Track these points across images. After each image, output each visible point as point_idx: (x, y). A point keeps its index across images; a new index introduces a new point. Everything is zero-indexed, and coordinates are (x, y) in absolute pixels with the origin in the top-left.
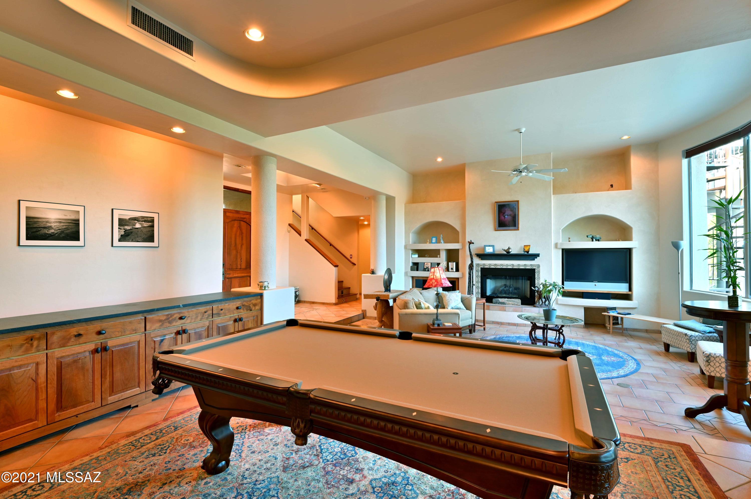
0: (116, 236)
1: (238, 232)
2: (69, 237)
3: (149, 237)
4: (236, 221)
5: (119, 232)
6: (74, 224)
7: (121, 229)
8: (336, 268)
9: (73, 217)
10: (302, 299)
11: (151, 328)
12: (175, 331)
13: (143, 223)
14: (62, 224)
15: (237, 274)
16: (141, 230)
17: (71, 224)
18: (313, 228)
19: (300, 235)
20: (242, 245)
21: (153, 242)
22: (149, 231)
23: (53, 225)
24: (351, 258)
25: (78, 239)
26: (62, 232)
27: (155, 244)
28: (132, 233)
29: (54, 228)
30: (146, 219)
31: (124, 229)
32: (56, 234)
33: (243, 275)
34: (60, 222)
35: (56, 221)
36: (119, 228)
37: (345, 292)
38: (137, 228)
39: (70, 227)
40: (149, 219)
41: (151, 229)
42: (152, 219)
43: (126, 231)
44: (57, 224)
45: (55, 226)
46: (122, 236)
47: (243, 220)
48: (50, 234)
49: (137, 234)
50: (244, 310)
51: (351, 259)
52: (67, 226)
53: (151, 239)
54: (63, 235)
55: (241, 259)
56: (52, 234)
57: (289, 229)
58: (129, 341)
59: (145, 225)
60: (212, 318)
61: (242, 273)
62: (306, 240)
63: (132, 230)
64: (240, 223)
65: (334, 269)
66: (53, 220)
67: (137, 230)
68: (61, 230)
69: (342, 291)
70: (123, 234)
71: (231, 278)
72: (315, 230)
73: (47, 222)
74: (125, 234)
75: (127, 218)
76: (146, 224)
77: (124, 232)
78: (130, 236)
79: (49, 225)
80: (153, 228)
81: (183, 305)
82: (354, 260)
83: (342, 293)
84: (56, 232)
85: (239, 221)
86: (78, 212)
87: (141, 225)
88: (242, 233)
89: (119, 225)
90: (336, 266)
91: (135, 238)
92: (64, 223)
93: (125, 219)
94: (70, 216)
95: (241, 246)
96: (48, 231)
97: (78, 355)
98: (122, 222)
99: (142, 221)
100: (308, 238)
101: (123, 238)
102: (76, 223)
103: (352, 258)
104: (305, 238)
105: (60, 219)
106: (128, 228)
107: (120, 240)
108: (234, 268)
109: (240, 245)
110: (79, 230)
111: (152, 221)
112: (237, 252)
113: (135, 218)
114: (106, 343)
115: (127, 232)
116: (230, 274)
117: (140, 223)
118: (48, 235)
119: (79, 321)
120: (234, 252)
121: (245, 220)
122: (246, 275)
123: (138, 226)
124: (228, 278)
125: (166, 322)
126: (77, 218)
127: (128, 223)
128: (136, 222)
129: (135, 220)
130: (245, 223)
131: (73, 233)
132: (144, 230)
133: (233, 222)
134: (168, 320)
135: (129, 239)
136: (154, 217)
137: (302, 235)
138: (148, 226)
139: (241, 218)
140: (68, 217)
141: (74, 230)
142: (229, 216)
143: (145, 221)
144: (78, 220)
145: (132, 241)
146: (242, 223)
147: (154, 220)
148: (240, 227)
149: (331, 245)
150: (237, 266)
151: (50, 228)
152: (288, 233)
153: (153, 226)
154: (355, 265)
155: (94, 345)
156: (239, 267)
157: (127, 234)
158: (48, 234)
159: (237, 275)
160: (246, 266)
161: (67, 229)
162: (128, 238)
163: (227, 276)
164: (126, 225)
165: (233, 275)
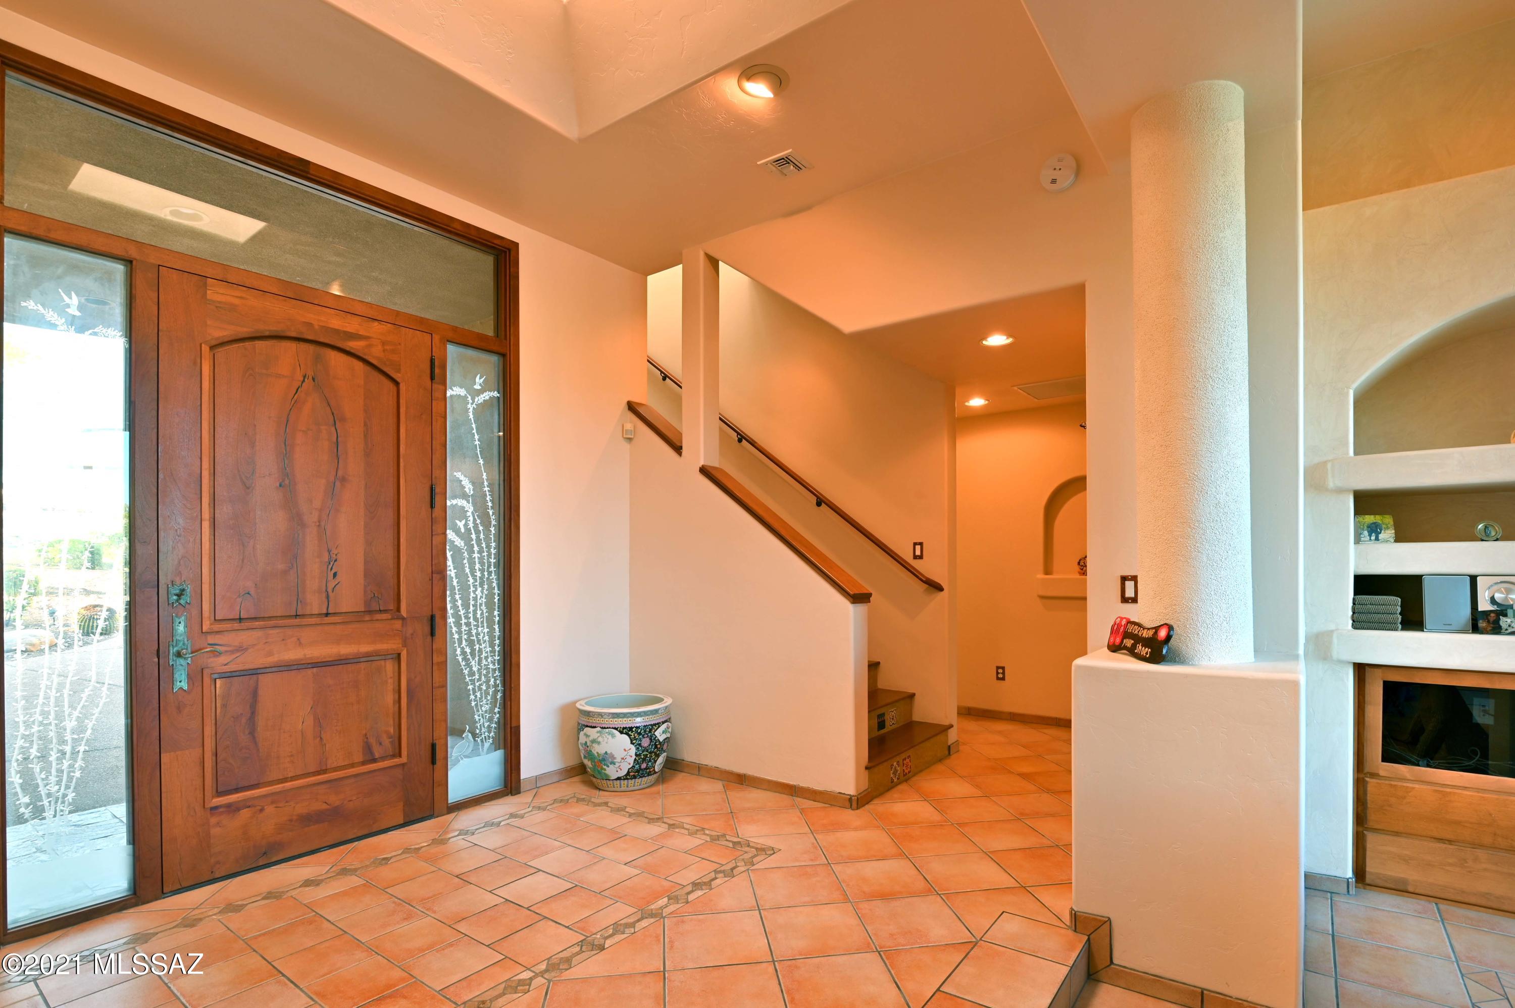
1: (307, 407)
4: (291, 345)
8: (862, 608)
10: (688, 755)
15: (299, 644)
18: (742, 437)
19: (678, 449)
20: (337, 482)
24: (915, 557)
33: (346, 650)
37: (893, 719)
47: (340, 345)
51: (916, 564)
55: (331, 561)
57: (628, 426)
61: (338, 640)
62: (704, 471)
64: (317, 358)
65: (850, 611)
69: (881, 716)
71: (253, 672)
72: (752, 443)
82: (929, 567)
83: (881, 725)
85: (309, 348)
88: (336, 419)
90: (860, 598)
95: (331, 492)
100: (710, 465)
103: (921, 557)
104: (702, 463)
108: (279, 612)
109: (322, 484)
112: (295, 519)
116: (240, 649)
120: (274, 523)
121: (352, 345)
122: (365, 648)
130: (359, 365)
133: (260, 345)
137: (684, 451)
139: (327, 330)
142: (231, 309)
146: (334, 360)
148: (318, 381)
149: (820, 501)
150: (298, 601)
152: (627, 446)
154: (939, 588)
156: (314, 605)
159: (294, 655)
160: (367, 603)
163: (218, 663)
165: (269, 654)
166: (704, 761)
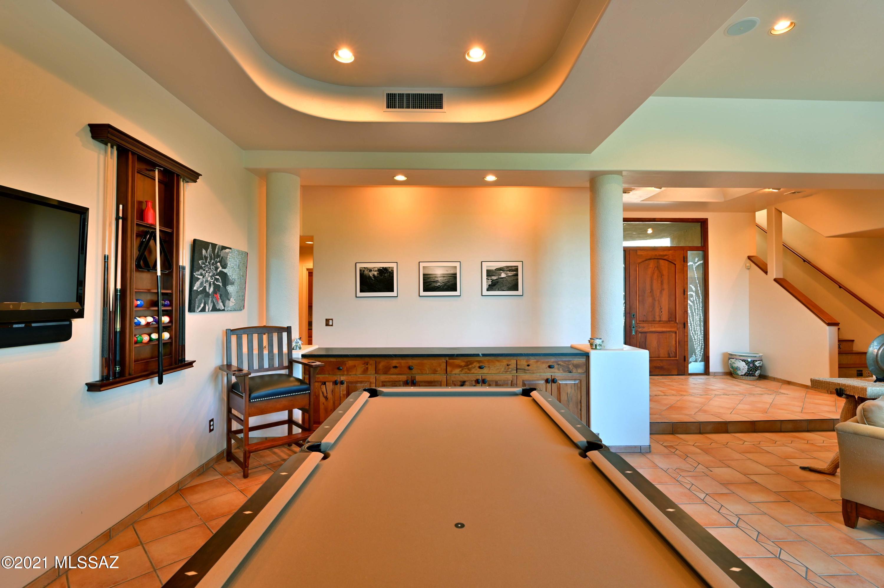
0: (485, 287)
1: (656, 274)
2: (449, 289)
3: (513, 286)
4: (652, 260)
5: (487, 282)
6: (453, 278)
7: (489, 279)
8: (834, 328)
9: (452, 272)
11: (451, 371)
12: (475, 379)
13: (508, 272)
14: (445, 278)
15: (655, 327)
16: (506, 279)
17: (451, 278)
18: (805, 260)
19: (766, 273)
20: (662, 290)
21: (517, 290)
22: (514, 280)
23: (439, 279)
25: (455, 290)
26: (445, 285)
27: (519, 292)
28: (498, 282)
29: (440, 282)
30: (510, 268)
31: (491, 279)
32: (441, 286)
33: (664, 329)
34: (444, 276)
35: (441, 276)
36: (487, 279)
38: (503, 278)
39: (450, 280)
40: (513, 268)
41: (515, 278)
42: (517, 267)
43: (493, 280)
44: (442, 278)
45: (440, 280)
46: (489, 285)
47: (663, 258)
48: (437, 287)
49: (502, 283)
50: (559, 370)
52: (448, 280)
53: (515, 287)
54: (446, 287)
55: (661, 309)
56: (439, 286)
57: (748, 265)
58: (433, 380)
59: (510, 275)
60: (517, 372)
61: (662, 327)
62: (775, 280)
63: (498, 280)
64: (658, 262)
65: (828, 329)
66: (439, 275)
67: (502, 279)
68: (444, 283)
70: (490, 284)
71: (646, 333)
72: (809, 263)
73: (435, 277)
74: (492, 284)
75: (494, 268)
76: (510, 273)
77: (491, 282)
78: (496, 286)
79: (437, 279)
80: (517, 277)
81: (482, 354)
84: (441, 285)
85: (656, 260)
86: (456, 267)
87: (506, 275)
88: (662, 275)
89: (487, 276)
90: (833, 324)
91: (501, 287)
92: (446, 277)
93: (492, 270)
94: (450, 271)
95: (661, 292)
96: (436, 284)
97: (396, 382)
98: (490, 273)
99: (507, 271)
100: (781, 276)
101: (491, 288)
102: (454, 276)
104: (775, 277)
105: (444, 274)
106: (494, 278)
107: (488, 290)
108: (651, 320)
109: (659, 291)
110: (457, 282)
111: (516, 269)
112: (654, 299)
113: (500, 268)
114: (415, 377)
115: (493, 282)
116: (643, 327)
117: (505, 273)
118: (436, 288)
119: (396, 356)
120: (649, 300)
121: (665, 258)
122: (668, 330)
123: (503, 275)
124: (641, 333)
125: (466, 369)
126: (455, 272)
127: (494, 274)
128: (502, 272)
129: (501, 270)
130: (667, 262)
131: (452, 285)
132: (509, 279)
133: (647, 262)
134: (468, 367)
135: (495, 289)
136: (518, 266)
137: (768, 273)
138: (511, 276)
139: (660, 255)
140: (449, 272)
141: (453, 282)
142: (642, 255)
143: (509, 271)
144: (456, 274)
145: (498, 290)
146: (661, 262)
147: (518, 268)
148: (658, 267)
150: (654, 317)
151: (437, 282)
152: (747, 271)
153: (517, 275)
155: (406, 378)
156: (658, 319)
157: (494, 284)
158: (436, 286)
159: (654, 330)
160: (669, 319)
161: (448, 282)
162: (494, 287)
163: (640, 330)
164: (493, 276)
165: (649, 329)
166: (776, 376)
